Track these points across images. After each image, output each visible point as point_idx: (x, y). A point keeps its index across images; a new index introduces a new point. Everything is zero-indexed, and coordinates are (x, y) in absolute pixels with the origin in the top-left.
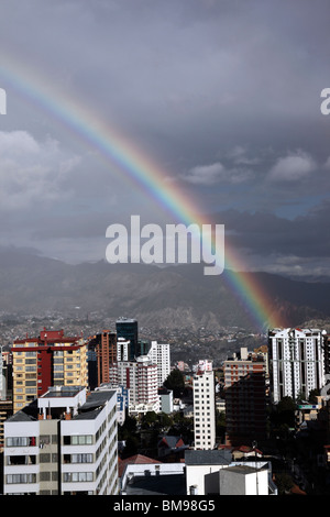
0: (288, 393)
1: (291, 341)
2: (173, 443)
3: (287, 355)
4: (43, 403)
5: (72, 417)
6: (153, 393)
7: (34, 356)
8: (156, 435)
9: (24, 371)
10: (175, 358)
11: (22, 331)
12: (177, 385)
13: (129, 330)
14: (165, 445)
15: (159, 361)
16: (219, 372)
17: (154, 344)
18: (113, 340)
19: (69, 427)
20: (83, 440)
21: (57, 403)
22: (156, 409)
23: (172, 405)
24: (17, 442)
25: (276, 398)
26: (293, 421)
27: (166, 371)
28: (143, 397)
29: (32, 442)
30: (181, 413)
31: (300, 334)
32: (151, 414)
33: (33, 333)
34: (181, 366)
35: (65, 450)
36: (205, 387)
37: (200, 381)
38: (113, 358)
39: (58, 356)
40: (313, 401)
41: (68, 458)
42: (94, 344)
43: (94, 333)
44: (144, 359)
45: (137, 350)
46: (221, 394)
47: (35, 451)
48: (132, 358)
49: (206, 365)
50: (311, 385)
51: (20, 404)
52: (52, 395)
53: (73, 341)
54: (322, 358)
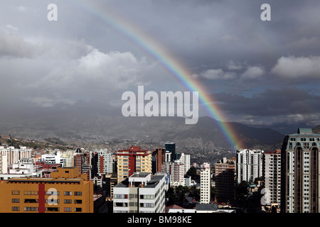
0: (245, 179)
1: (247, 155)
2: (190, 200)
3: (245, 161)
4: (131, 180)
5: (144, 187)
6: (182, 177)
7: (127, 158)
8: (182, 196)
9: (122, 165)
10: (192, 161)
11: (121, 146)
12: (193, 174)
13: (171, 148)
14: (187, 201)
15: (185, 162)
16: (213, 168)
17: (183, 154)
18: (164, 152)
19: (143, 191)
20: (149, 197)
21: (137, 180)
22: (183, 184)
23: (191, 183)
24: (119, 197)
25: (239, 181)
26: (246, 192)
27: (188, 167)
28: (176, 179)
29: (126, 197)
30: (194, 187)
31: (251, 152)
32: (180, 186)
33: (126, 147)
34: (195, 165)
35: (141, 201)
36: (206, 175)
37: (204, 172)
38: (163, 160)
39: (138, 158)
40: (256, 183)
41: (142, 205)
42: (154, 154)
43: (155, 148)
44: (178, 161)
45: (175, 157)
46: (213, 179)
47: (127, 201)
48: (172, 161)
49: (207, 165)
50: (256, 176)
51: (121, 179)
52: (135, 176)
53: (145, 151)
54: (261, 163)
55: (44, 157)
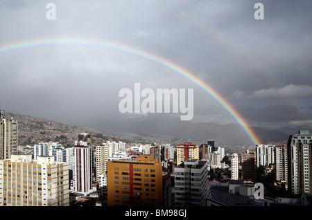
0: (262, 164)
1: (263, 148)
2: (225, 177)
3: (262, 152)
4: (186, 163)
5: (194, 168)
6: (219, 162)
7: (183, 149)
8: (220, 175)
9: (180, 153)
10: (226, 152)
11: (179, 142)
12: (226, 160)
13: (212, 143)
14: (222, 178)
15: (221, 153)
16: (240, 157)
17: (219, 148)
18: (207, 146)
19: (193, 171)
20: (198, 174)
21: (190, 163)
22: (220, 167)
23: (225, 166)
24: (178, 174)
25: (258, 166)
26: (263, 173)
27: (223, 156)
28: (215, 163)
29: (182, 174)
30: (227, 169)
31: (266, 146)
32: (218, 168)
33: (182, 143)
34: (228, 155)
35: (192, 177)
36: (235, 161)
37: (234, 159)
38: (206, 151)
39: (190, 150)
40: (270, 167)
41: (193, 179)
42: (201, 147)
43: (201, 144)
44: (216, 152)
45: (214, 149)
46: (240, 164)
47: (183, 176)
48: (212, 152)
49: (236, 155)
50: (269, 162)
51: (179, 163)
52: (189, 161)
53: (194, 146)
54: (273, 154)
55: (132, 148)
